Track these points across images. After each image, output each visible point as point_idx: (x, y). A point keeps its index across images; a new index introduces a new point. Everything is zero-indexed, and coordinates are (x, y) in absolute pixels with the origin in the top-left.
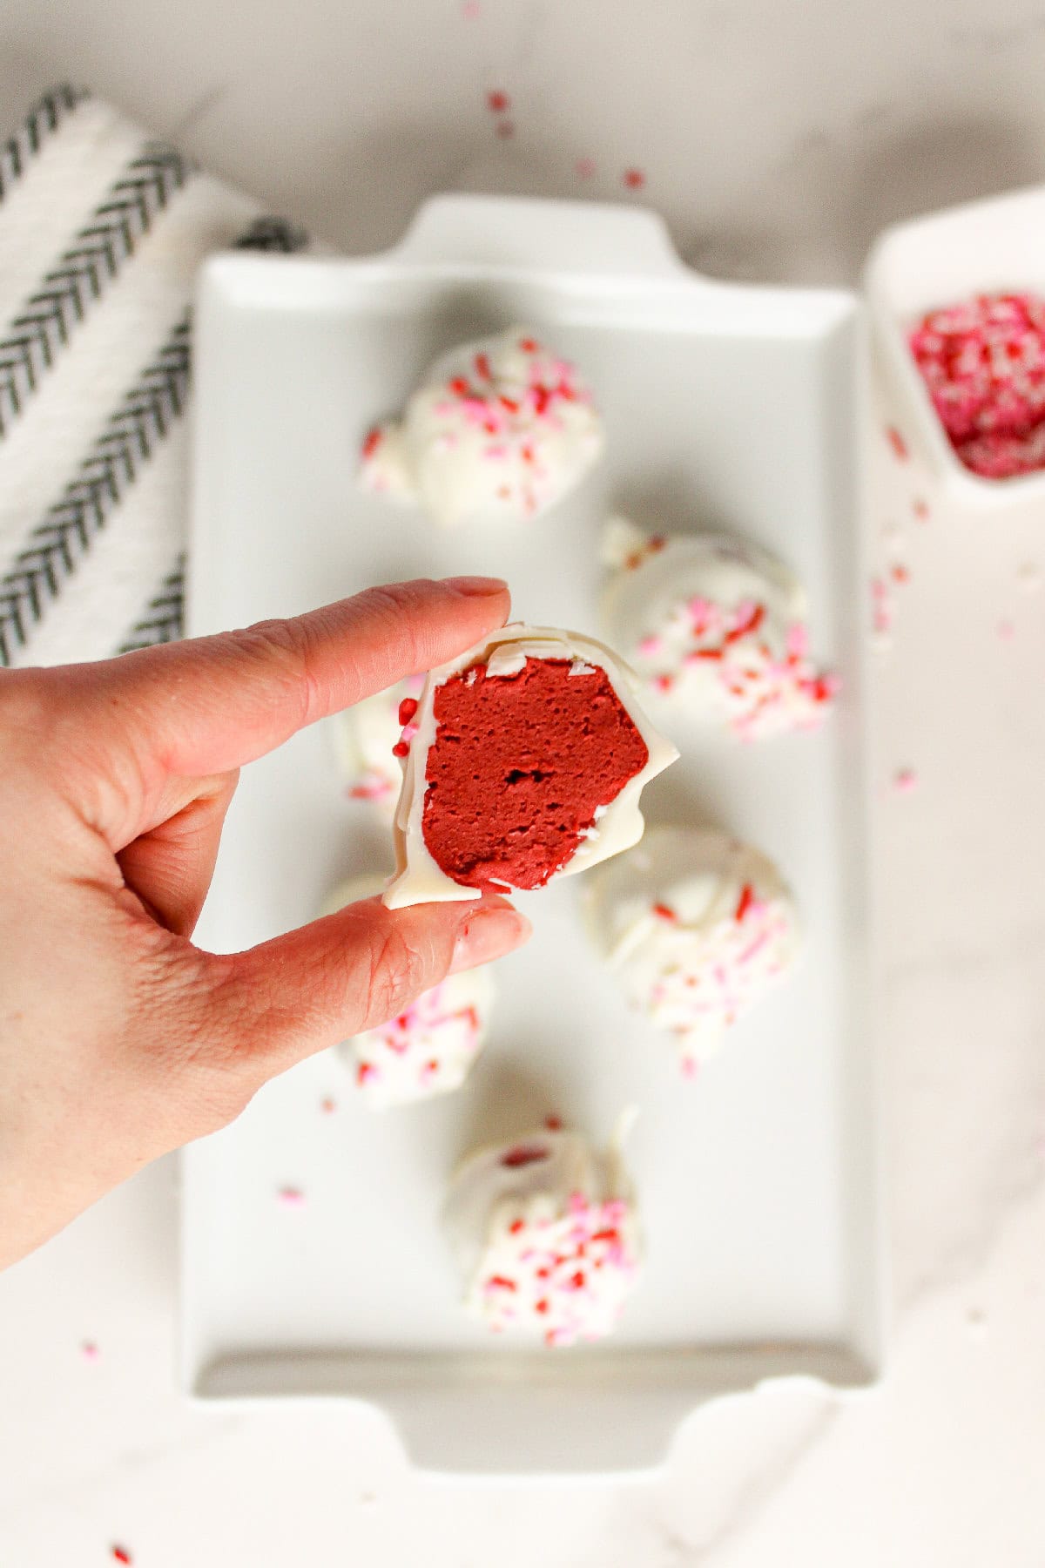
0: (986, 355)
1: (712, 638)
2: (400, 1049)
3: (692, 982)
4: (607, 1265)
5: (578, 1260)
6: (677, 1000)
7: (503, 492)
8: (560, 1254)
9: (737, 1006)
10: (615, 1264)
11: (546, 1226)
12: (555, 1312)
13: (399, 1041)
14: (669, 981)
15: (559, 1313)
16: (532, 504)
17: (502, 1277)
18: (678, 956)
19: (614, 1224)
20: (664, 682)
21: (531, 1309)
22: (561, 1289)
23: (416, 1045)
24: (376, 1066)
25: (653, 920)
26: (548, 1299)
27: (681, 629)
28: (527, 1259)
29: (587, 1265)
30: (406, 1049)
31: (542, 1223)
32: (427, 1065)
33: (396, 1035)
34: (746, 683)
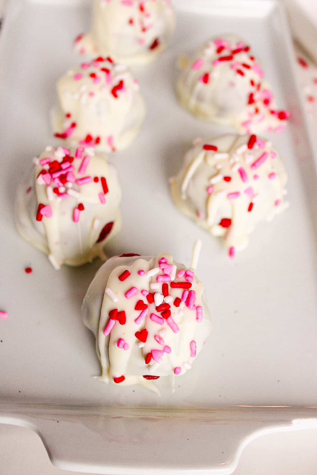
1: (225, 53)
2: (61, 195)
3: (227, 179)
4: (182, 304)
5: (163, 296)
6: (221, 191)
7: (131, 22)
8: (151, 292)
9: (253, 196)
10: (187, 303)
11: (142, 273)
12: (150, 338)
13: (62, 190)
14: (214, 181)
15: (154, 338)
16: (144, 30)
17: (116, 310)
18: (219, 167)
19: (187, 280)
20: (206, 79)
21: (135, 339)
22: (153, 316)
23: (70, 192)
24: (47, 206)
25: (203, 153)
26: (146, 329)
27: (211, 52)
28: (129, 295)
29: (170, 300)
30: (65, 195)
31: (140, 272)
32: (77, 206)
33: (59, 186)
34: (244, 70)
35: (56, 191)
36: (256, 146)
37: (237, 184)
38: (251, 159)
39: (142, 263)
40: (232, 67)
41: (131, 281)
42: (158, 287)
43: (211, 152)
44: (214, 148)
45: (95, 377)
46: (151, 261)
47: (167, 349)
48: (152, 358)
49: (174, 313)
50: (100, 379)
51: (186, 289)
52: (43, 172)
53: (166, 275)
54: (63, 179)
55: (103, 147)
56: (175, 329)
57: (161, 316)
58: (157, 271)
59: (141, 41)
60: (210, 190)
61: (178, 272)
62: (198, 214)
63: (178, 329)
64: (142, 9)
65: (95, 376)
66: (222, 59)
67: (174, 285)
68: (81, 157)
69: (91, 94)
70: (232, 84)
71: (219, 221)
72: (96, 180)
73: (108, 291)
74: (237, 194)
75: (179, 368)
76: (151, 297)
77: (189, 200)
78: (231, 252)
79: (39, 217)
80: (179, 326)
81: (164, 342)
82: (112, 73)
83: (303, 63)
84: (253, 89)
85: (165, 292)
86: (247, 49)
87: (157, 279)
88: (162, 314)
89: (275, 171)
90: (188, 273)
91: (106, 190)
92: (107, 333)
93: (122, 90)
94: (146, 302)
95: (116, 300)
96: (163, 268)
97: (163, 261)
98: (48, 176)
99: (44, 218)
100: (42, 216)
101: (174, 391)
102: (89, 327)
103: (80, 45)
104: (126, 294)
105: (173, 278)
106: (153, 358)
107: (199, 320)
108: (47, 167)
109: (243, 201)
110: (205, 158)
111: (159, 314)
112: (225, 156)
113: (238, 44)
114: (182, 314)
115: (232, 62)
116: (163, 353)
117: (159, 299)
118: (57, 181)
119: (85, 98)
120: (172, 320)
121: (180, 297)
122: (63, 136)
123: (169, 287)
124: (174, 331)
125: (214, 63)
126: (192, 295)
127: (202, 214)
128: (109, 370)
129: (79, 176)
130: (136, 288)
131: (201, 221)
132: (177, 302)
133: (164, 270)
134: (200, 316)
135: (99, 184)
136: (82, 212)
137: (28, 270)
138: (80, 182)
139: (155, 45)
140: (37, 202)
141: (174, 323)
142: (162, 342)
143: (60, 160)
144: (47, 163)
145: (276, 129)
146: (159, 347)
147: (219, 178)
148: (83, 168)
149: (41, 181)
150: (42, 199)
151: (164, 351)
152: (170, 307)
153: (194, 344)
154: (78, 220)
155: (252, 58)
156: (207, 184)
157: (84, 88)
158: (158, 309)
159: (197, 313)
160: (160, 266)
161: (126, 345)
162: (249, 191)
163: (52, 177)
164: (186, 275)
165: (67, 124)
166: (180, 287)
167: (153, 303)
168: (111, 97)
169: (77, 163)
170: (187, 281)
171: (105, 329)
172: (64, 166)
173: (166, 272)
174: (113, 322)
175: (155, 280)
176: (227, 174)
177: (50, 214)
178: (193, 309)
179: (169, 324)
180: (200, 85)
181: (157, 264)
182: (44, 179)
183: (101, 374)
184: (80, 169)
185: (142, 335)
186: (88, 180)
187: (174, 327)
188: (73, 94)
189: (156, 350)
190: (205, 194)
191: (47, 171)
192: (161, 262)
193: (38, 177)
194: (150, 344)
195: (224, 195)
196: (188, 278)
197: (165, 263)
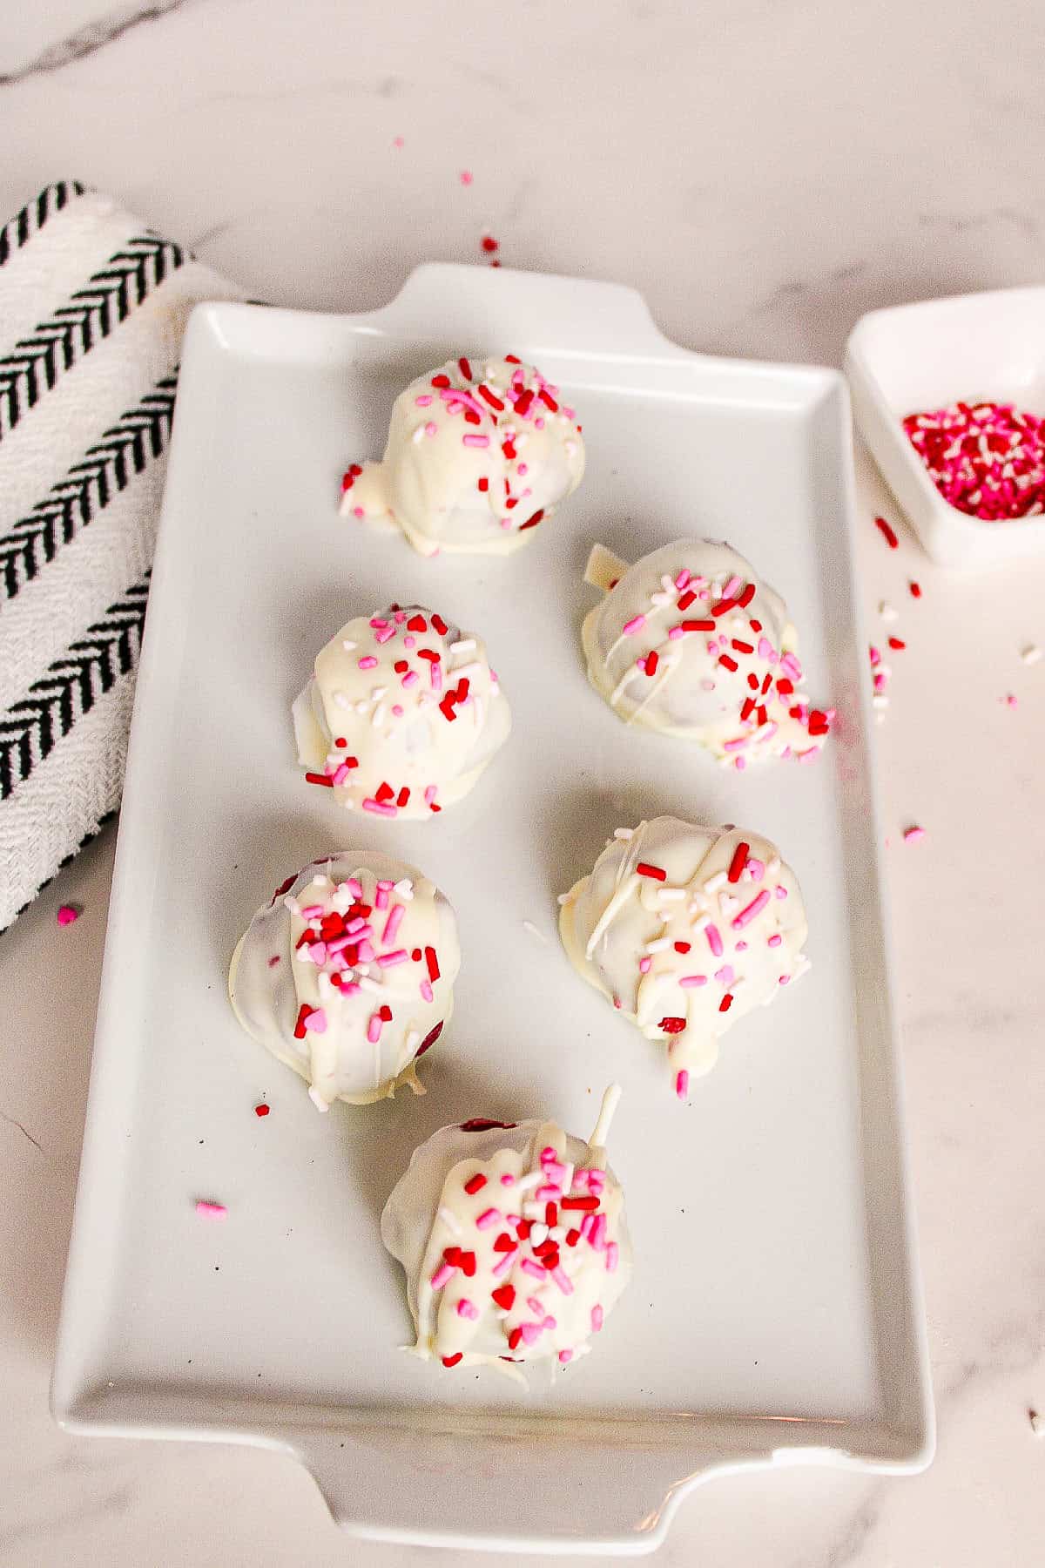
0: (970, 447)
1: (698, 609)
2: (345, 988)
3: (682, 947)
4: (582, 1241)
5: (547, 1227)
6: (670, 971)
7: (483, 485)
8: (527, 1218)
9: (734, 985)
10: (591, 1239)
11: (509, 1182)
12: (520, 1303)
13: (347, 977)
14: (653, 948)
15: (527, 1304)
16: (511, 503)
17: (457, 1250)
18: (666, 918)
19: (592, 1192)
20: (651, 663)
21: (491, 1301)
22: (528, 1266)
23: (364, 983)
24: (318, 1010)
25: (638, 878)
26: (512, 1284)
27: (665, 603)
28: (484, 1223)
29: (559, 1235)
30: (354, 989)
31: (506, 1178)
32: (378, 1012)
33: (343, 970)
34: (736, 656)
35: (336, 979)
36: (746, 875)
37: (701, 959)
38: (735, 907)
39: (508, 1160)
40: (710, 646)
41: (489, 1196)
42: (537, 1211)
43: (653, 882)
44: (660, 874)
45: (405, 1348)
46: (526, 1151)
47: (550, 1321)
48: (521, 1337)
49: (566, 1259)
50: (413, 1351)
51: (590, 1212)
52: (308, 938)
53: (553, 1188)
54: (352, 955)
55: (416, 808)
56: (566, 1287)
57: (541, 1264)
58: (537, 1178)
59: (504, 522)
60: (646, 965)
61: (577, 1174)
62: (617, 1003)
63: (572, 1289)
64: (509, 450)
65: (402, 1344)
66: (689, 625)
67: (568, 1203)
68: (386, 907)
69: (397, 709)
70: (708, 685)
71: (659, 1019)
72: (416, 955)
73: (444, 1213)
74: (699, 979)
75: (569, 1352)
76: (525, 1228)
77: (599, 967)
78: (681, 1082)
79: (300, 1032)
80: (574, 1281)
81: (544, 1311)
82: (443, 664)
85: (551, 1220)
86: (746, 597)
87: (537, 1194)
88: (543, 1261)
89: (779, 930)
90: (595, 1176)
91: (434, 973)
92: (438, 1285)
93: (467, 703)
94: (514, 1237)
95: (459, 1231)
96: (549, 1172)
97: (549, 1157)
98: (321, 945)
99: (308, 1034)
100: (305, 1030)
101: (553, 1381)
102: (395, 1254)
103: (352, 498)
104: (479, 1220)
105: (566, 1191)
106: (523, 1338)
107: (611, 1269)
108: (317, 926)
109: (712, 992)
110: (639, 891)
111: (538, 1260)
112: (680, 895)
113: (728, 584)
114: (580, 1260)
115: (713, 635)
116: (542, 1329)
117: (539, 1234)
118: (339, 959)
119: (383, 713)
120: (562, 1272)
121: (578, 1228)
122: (327, 780)
123: (559, 1208)
124: (565, 1292)
125: (671, 631)
126: (601, 1222)
127: (626, 1004)
128: (432, 1342)
129: (384, 950)
130: (499, 1211)
131: (623, 1015)
132: (572, 1238)
133: (551, 1176)
134: (612, 1264)
135: (423, 965)
136: (387, 1023)
137: (263, 1110)
138: (384, 964)
139: (537, 518)
140: (297, 998)
141: (565, 1277)
142: (541, 1311)
144: (316, 917)
145: (800, 754)
146: (534, 1319)
147: (666, 945)
148: (391, 932)
149: (306, 956)
150: (307, 996)
151: (544, 1325)
152: (558, 1247)
153: (599, 1310)
154: (378, 1039)
155: (756, 626)
156: (642, 952)
157: (380, 695)
158: (536, 1251)
159: (609, 1257)
160: (542, 1168)
161: (473, 1313)
162: (724, 973)
163: (327, 949)
164: (592, 1182)
165: (337, 758)
166: (579, 1208)
167: (527, 1240)
168: (439, 717)
169: (378, 919)
170: (592, 1195)
171: (434, 1279)
172: (352, 927)
173: (554, 1181)
174: (450, 1270)
175: (532, 1196)
176: (683, 938)
177: (323, 1027)
178: (601, 1250)
179: (555, 1279)
180: (637, 673)
181: (538, 1163)
182: (312, 955)
183: (415, 1341)
184: (385, 936)
185: (504, 1296)
186: (398, 959)
187: (566, 1284)
188: (357, 703)
189: (531, 1326)
190: (634, 971)
191: (317, 935)
192: (547, 1158)
193: (298, 946)
194: (519, 1314)
195: (673, 980)
196: (596, 1188)
197: (553, 1161)
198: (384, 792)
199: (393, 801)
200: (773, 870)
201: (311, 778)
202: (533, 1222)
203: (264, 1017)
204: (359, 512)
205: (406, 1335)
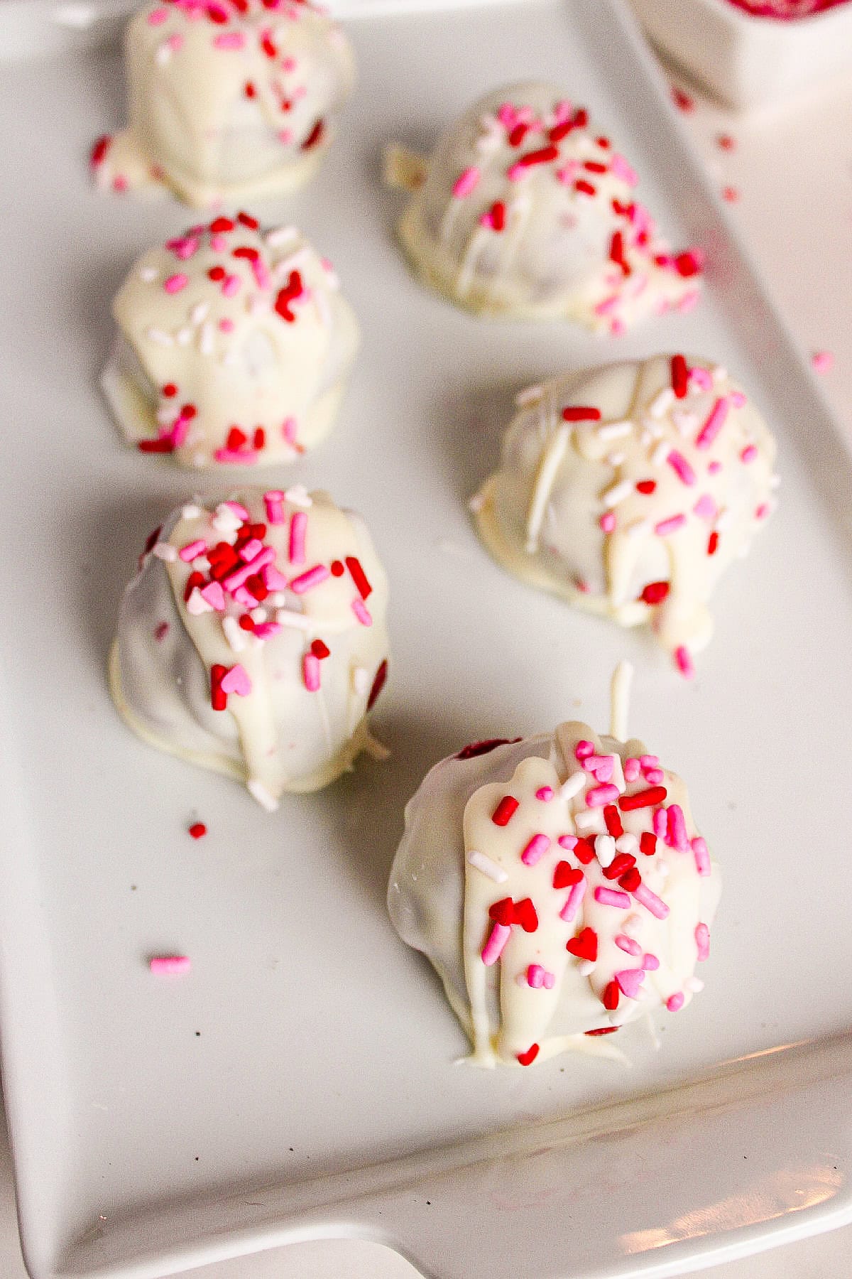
1: (533, 141)
2: (261, 630)
3: (646, 487)
4: (660, 844)
5: (613, 838)
6: (638, 521)
7: (250, 91)
8: (583, 836)
9: (717, 515)
10: (672, 841)
11: (548, 795)
12: (606, 947)
13: (259, 617)
14: (613, 499)
15: (615, 945)
16: (287, 106)
17: (506, 902)
18: (617, 460)
19: (652, 782)
20: (496, 216)
21: (568, 955)
22: (603, 895)
23: (284, 618)
24: (234, 667)
25: (567, 429)
26: (589, 926)
27: (494, 144)
28: (533, 856)
29: (630, 844)
30: (273, 629)
31: (542, 793)
32: (309, 650)
33: (251, 609)
34: (593, 178)
35: (246, 622)
36: (693, 387)
37: (672, 496)
38: (692, 425)
39: (538, 770)
40: (560, 175)
41: (527, 820)
42: (594, 821)
43: (586, 426)
44: (591, 414)
45: (461, 1062)
46: (553, 755)
47: (650, 960)
48: (620, 992)
49: (647, 873)
50: (472, 1062)
51: (657, 806)
52: (196, 582)
53: (605, 786)
54: (258, 587)
55: (276, 452)
56: (659, 910)
57: (618, 888)
58: (580, 782)
59: (282, 137)
60: (609, 523)
61: (626, 765)
62: (579, 584)
63: (666, 909)
64: (269, 49)
65: (456, 1058)
66: (529, 160)
67: (629, 802)
68: (282, 519)
69: (225, 325)
70: (568, 222)
71: (638, 591)
72: (337, 569)
73: (476, 859)
74: (678, 519)
75: (679, 996)
76: (586, 848)
77: (549, 555)
78: (682, 661)
79: (219, 701)
80: (665, 899)
81: (639, 947)
82: (265, 258)
83: (683, 102)
84: (619, 223)
85: (615, 829)
86: (580, 119)
87: (588, 799)
88: (620, 883)
89: (751, 440)
90: (648, 763)
91: (364, 588)
92: (492, 959)
93: (304, 297)
94: (575, 863)
95: (503, 877)
96: (593, 769)
97: (586, 751)
98: (214, 587)
99: (233, 701)
100: (225, 695)
101: (658, 1045)
103: (107, 171)
104: (525, 855)
105: (622, 788)
106: (623, 992)
107: (705, 872)
108: (203, 565)
109: (694, 534)
110: (574, 441)
111: (613, 884)
112: (625, 429)
113: (557, 109)
114: (665, 870)
115: (559, 163)
116: (644, 974)
117: (607, 850)
118: (243, 595)
119: (211, 338)
120: (648, 891)
121: (650, 829)
122: (164, 445)
123: (619, 811)
124: (659, 916)
125: (510, 172)
126: (678, 818)
127: (594, 584)
128: (497, 1042)
129: (294, 570)
130: (545, 836)
131: (591, 601)
132: (648, 844)
133: (597, 773)
134: (704, 863)
135: (347, 580)
136: (324, 662)
137: (197, 830)
138: (300, 587)
139: (315, 134)
140: (203, 663)
141: (654, 896)
142: (636, 950)
143: (231, 539)
144: (200, 554)
145: (680, 304)
146: (630, 962)
147: (625, 493)
148: (297, 548)
149: (199, 604)
150: (214, 653)
151: (644, 967)
152: (634, 860)
153: (704, 930)
154: (318, 685)
155: (603, 143)
156: (598, 509)
157: (200, 314)
158: (607, 873)
159: (697, 858)
160: (583, 765)
161: (549, 979)
162: (704, 506)
163: (225, 589)
164: (647, 771)
165: (169, 413)
166: (642, 806)
167: (593, 862)
168: (276, 321)
169: (277, 536)
170: (652, 786)
171: (484, 951)
172: (249, 553)
173: (603, 778)
174: (504, 931)
175: (583, 804)
176: (644, 476)
177: (248, 687)
178: (687, 850)
179: (642, 902)
180: (484, 237)
181: (574, 763)
182: (207, 600)
183: (471, 1048)
184: (292, 554)
185: (584, 945)
186: (318, 576)
187: (658, 906)
188: (174, 333)
189: (627, 972)
190: (595, 535)
191: (206, 576)
192: (582, 753)
193: (187, 596)
194: (609, 962)
195: (646, 529)
196: (651, 776)
197: (592, 755)
198: (235, 440)
199: (248, 446)
200: (720, 376)
201: (146, 447)
202: (592, 838)
203: (167, 706)
204: (119, 185)
205: (458, 1045)
